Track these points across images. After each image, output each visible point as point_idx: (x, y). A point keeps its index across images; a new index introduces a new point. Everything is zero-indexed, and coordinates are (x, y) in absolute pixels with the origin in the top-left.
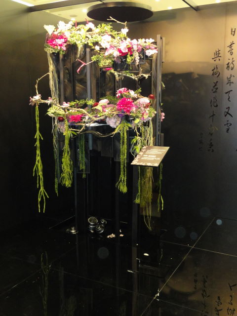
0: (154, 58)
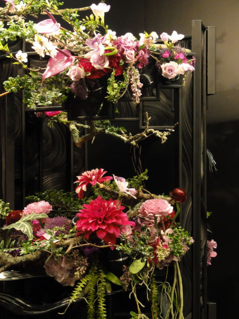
0: (185, 83)
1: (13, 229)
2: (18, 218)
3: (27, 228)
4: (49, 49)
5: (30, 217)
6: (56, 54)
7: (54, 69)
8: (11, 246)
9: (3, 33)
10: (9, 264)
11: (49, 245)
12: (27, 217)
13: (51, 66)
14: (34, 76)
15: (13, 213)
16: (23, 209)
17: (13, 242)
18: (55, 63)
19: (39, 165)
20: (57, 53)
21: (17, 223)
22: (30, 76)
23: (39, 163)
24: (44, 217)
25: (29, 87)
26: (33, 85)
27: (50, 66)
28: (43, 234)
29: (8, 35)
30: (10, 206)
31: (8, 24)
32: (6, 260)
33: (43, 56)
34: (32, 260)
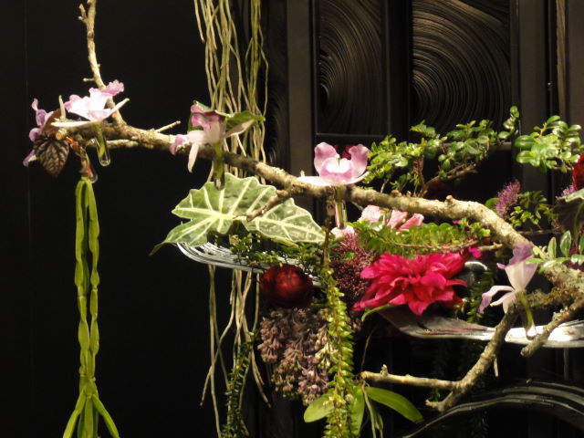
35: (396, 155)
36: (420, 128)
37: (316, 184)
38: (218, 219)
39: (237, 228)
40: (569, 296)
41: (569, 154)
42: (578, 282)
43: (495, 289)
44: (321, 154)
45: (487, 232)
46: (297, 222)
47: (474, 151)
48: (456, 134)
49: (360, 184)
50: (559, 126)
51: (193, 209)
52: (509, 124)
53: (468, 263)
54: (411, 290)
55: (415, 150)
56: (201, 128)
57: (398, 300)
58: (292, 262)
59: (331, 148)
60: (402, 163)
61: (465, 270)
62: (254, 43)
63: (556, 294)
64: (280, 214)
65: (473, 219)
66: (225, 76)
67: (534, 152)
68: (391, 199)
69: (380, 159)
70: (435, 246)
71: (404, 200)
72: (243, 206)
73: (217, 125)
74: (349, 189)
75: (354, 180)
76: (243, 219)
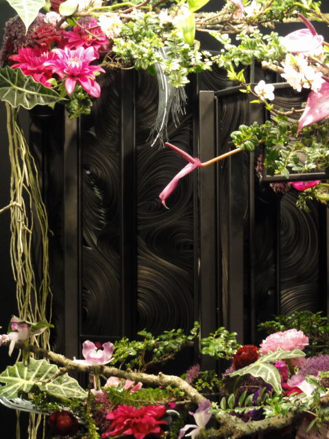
1: (248, 376)
2: (253, 358)
3: (271, 374)
4: (309, 79)
5: (275, 356)
6: (320, 87)
7: (317, 111)
8: (246, 403)
9: (231, 53)
10: (239, 434)
11: (311, 402)
12: (270, 356)
13: (312, 106)
14: (282, 123)
15: (244, 349)
16: (261, 342)
17: (251, 397)
18: (319, 101)
19: (276, 272)
20: (323, 85)
21: (253, 365)
22: (276, 123)
23: (276, 268)
24: (299, 355)
25: (274, 142)
26: (280, 138)
27: (310, 105)
28: (297, 383)
29: (239, 55)
30: (237, 337)
31: (237, 39)
32: (234, 427)
33: (299, 90)
34: (278, 427)
35: (130, 349)
36: (143, 333)
37: (83, 364)
38: (24, 383)
39: (35, 389)
40: (231, 431)
41: (231, 349)
42: (236, 423)
43: (187, 427)
44: (86, 347)
45: (183, 393)
46: (70, 386)
47: (174, 347)
48: (163, 337)
49: (109, 365)
50: (224, 333)
51: (9, 378)
52: (193, 331)
53: (168, 411)
54: (135, 426)
55: (141, 345)
56: (16, 331)
57: (128, 432)
58: (66, 409)
59: (92, 344)
60: (133, 353)
61: (167, 415)
62: (45, 282)
63: (223, 430)
64: (60, 382)
65: (174, 386)
66: (28, 301)
67: (211, 348)
68: (126, 374)
69: (120, 350)
70: (153, 401)
71: (134, 374)
72: (38, 376)
73: (26, 329)
74: (102, 367)
75: (106, 362)
76: (39, 384)
